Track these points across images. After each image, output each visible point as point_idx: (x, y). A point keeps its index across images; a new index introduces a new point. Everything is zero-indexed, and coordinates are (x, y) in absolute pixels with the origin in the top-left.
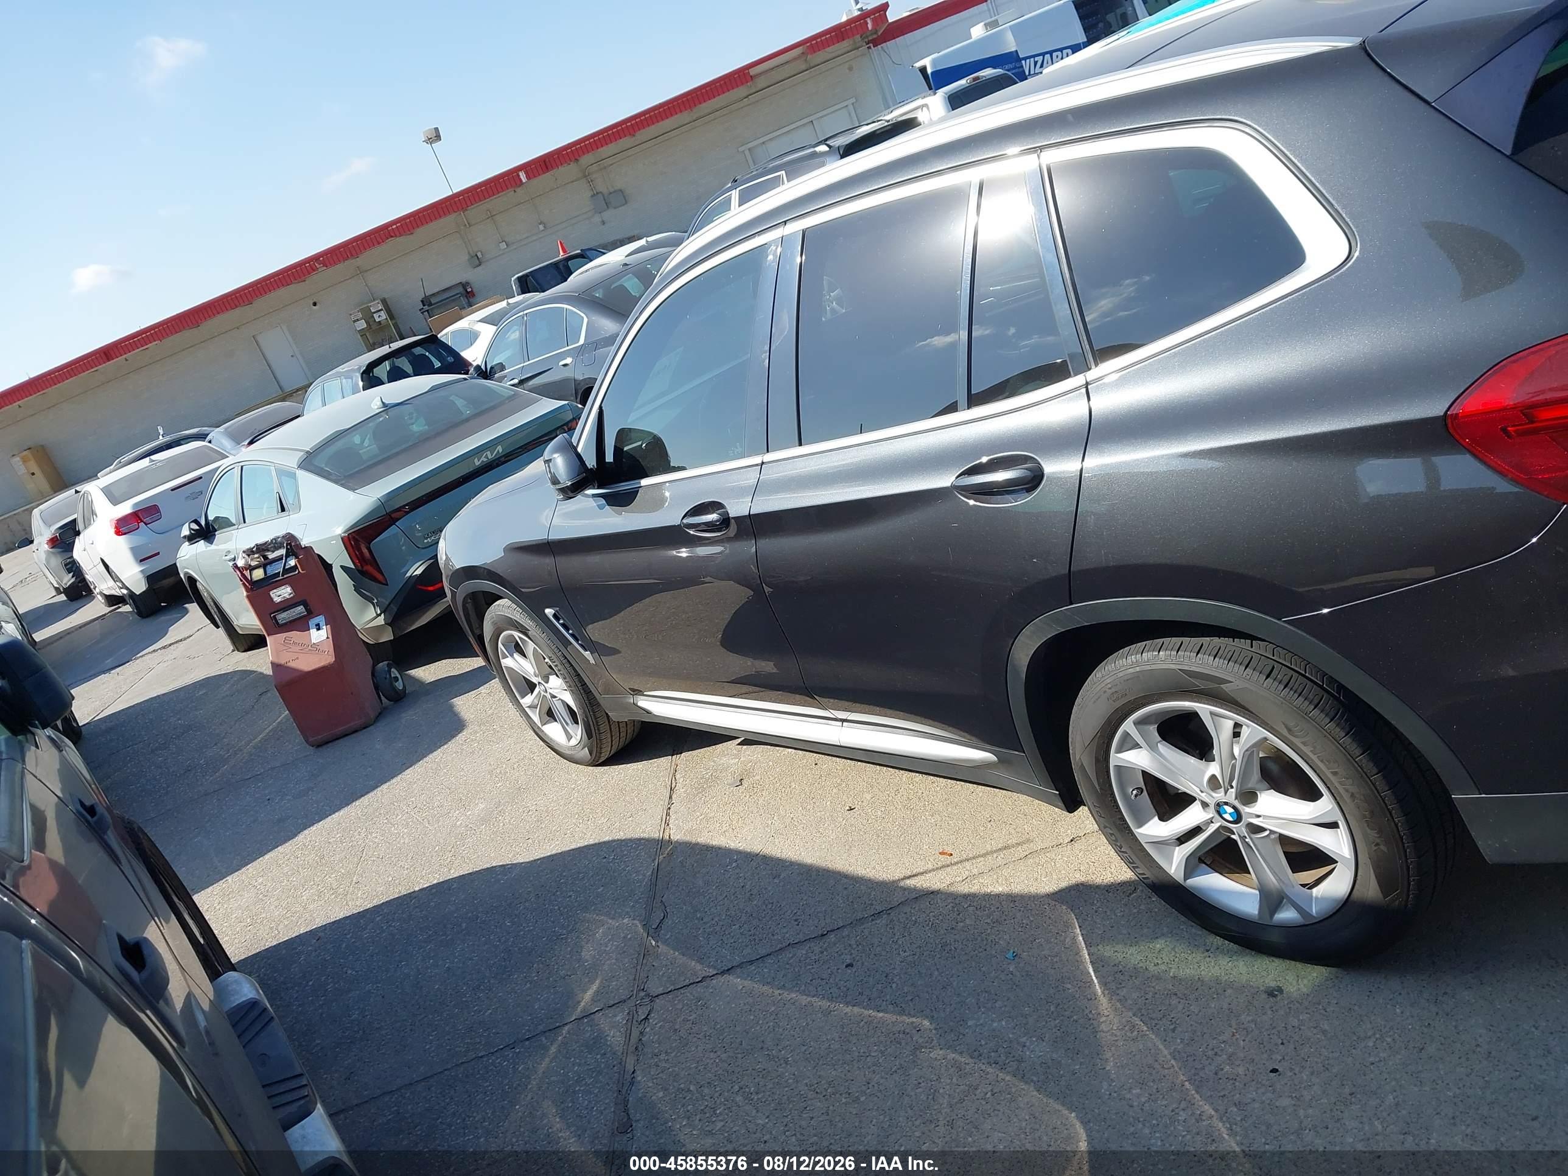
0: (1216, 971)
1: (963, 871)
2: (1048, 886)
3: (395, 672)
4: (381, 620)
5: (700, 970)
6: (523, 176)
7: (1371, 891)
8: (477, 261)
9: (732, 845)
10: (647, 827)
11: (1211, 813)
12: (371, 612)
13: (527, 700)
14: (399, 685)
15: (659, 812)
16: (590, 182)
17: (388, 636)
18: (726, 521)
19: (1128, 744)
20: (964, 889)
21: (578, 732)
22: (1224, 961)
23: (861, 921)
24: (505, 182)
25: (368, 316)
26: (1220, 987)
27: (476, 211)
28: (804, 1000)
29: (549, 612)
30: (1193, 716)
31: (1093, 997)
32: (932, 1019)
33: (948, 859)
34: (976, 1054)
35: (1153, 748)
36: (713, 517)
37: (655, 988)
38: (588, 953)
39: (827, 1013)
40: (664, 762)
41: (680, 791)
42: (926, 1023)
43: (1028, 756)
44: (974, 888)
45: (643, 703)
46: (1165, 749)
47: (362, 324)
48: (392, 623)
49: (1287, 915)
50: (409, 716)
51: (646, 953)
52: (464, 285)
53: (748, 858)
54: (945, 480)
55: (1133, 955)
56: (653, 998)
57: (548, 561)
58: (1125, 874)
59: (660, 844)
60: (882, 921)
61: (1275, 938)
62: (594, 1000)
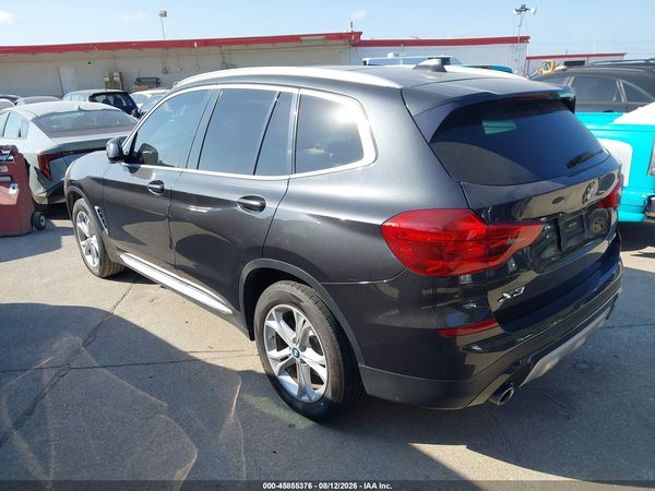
0: (277, 413)
1: (213, 355)
2: (239, 368)
3: (42, 218)
4: (44, 195)
5: (95, 363)
6: (196, 44)
7: (329, 395)
8: (166, 71)
9: (135, 322)
10: (106, 307)
11: (291, 352)
12: (42, 190)
13: (83, 243)
14: (43, 224)
15: (115, 303)
16: (223, 57)
17: (45, 202)
18: (162, 190)
19: (271, 318)
20: (209, 361)
21: (97, 261)
22: (282, 410)
23: (166, 363)
24: (188, 44)
25: (111, 77)
26: (275, 419)
27: (172, 51)
28: (127, 385)
29: (97, 208)
30: (291, 312)
31: (229, 412)
32: (169, 403)
33: (211, 350)
34: (176, 420)
35: (279, 321)
36: (158, 187)
37: (73, 365)
38: (56, 346)
39: (132, 391)
40: (128, 284)
41: (127, 297)
42: (166, 405)
43: (241, 315)
44: (213, 362)
45: (123, 257)
46: (282, 323)
47: (107, 79)
48: (48, 197)
49: (305, 398)
50: (41, 237)
51: (78, 352)
52: (157, 79)
53: (138, 328)
54: (235, 198)
55: (252, 400)
56: (70, 369)
57: (100, 187)
58: (261, 370)
59: (108, 314)
60: (173, 365)
61: (299, 406)
62: (47, 364)
